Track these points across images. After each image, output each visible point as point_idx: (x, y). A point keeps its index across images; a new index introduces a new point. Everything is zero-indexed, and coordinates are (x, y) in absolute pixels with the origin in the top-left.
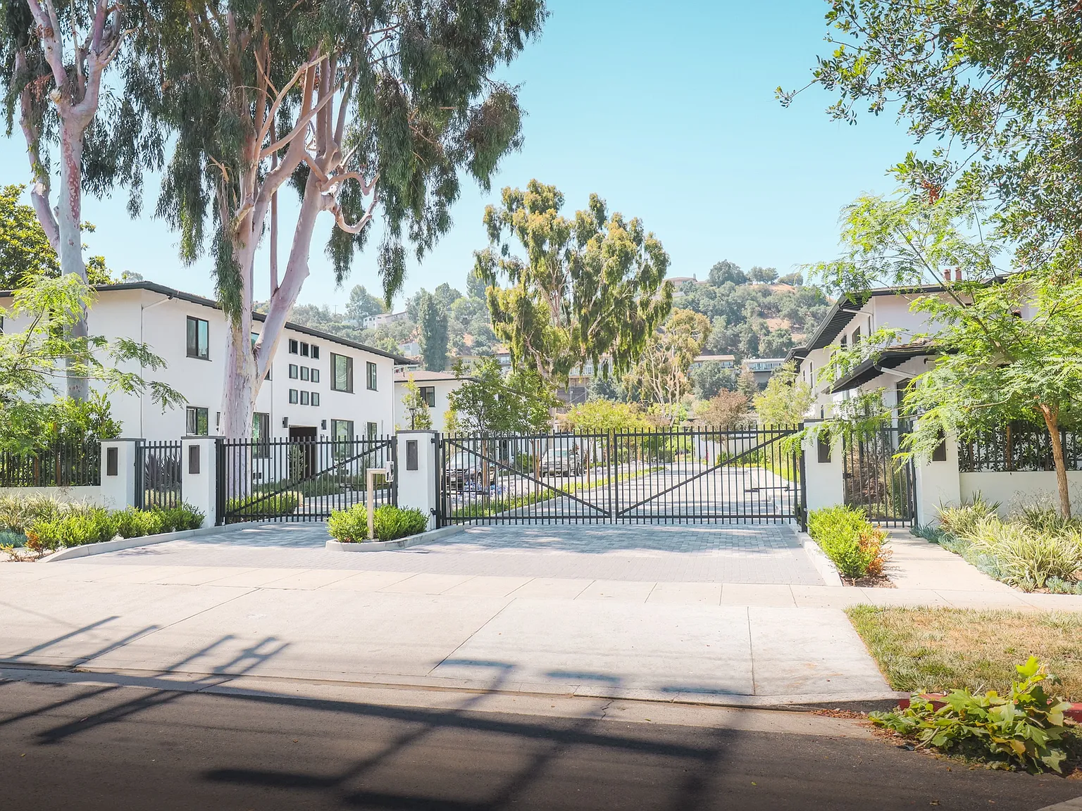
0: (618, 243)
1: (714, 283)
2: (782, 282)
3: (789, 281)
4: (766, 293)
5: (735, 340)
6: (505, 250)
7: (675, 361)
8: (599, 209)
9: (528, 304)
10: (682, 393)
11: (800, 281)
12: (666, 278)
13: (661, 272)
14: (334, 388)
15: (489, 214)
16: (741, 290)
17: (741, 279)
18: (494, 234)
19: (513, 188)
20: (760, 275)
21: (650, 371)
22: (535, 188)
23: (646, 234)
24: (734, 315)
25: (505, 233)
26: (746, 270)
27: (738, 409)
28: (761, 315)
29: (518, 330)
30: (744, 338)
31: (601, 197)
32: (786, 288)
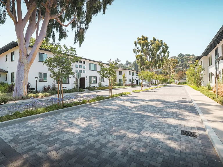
0: (157, 44)
1: (179, 57)
2: (191, 56)
3: (192, 56)
4: (188, 58)
5: (182, 65)
6: (138, 48)
7: (171, 67)
8: (154, 39)
9: (142, 57)
10: (172, 73)
11: (194, 55)
12: (168, 51)
13: (167, 50)
14: (90, 70)
15: (135, 42)
16: (183, 57)
17: (184, 56)
18: (136, 46)
19: (139, 38)
20: (187, 55)
21: (167, 69)
22: (143, 36)
23: (164, 43)
24: (182, 61)
25: (138, 46)
26: (184, 54)
27: (182, 74)
28: (187, 61)
29: (140, 61)
30: (184, 65)
31: (155, 38)
32: (191, 57)
